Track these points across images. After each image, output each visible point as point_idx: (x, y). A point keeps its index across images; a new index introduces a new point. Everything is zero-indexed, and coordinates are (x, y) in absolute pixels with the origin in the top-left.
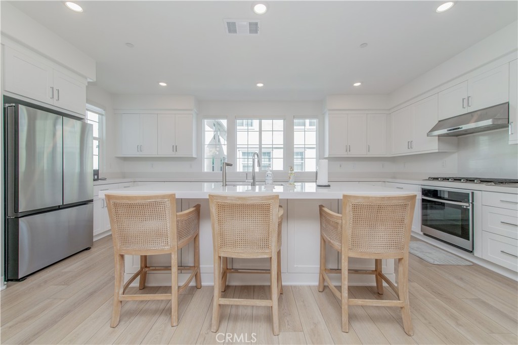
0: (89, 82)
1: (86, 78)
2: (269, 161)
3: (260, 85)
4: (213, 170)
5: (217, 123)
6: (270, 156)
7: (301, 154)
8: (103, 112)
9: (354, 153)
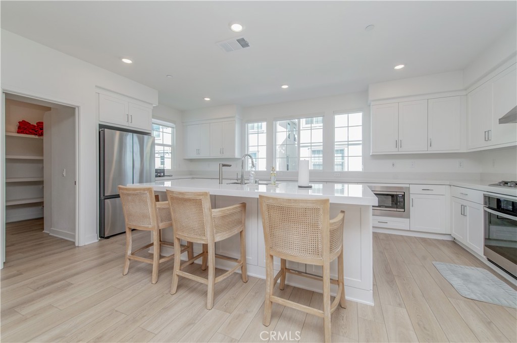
0: (154, 107)
1: (152, 104)
2: (343, 159)
3: (285, 87)
4: (288, 170)
5: (293, 122)
6: (343, 154)
7: (342, 151)
8: (174, 126)
9: (407, 148)
